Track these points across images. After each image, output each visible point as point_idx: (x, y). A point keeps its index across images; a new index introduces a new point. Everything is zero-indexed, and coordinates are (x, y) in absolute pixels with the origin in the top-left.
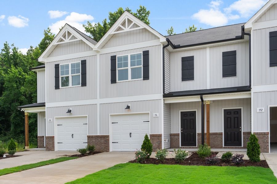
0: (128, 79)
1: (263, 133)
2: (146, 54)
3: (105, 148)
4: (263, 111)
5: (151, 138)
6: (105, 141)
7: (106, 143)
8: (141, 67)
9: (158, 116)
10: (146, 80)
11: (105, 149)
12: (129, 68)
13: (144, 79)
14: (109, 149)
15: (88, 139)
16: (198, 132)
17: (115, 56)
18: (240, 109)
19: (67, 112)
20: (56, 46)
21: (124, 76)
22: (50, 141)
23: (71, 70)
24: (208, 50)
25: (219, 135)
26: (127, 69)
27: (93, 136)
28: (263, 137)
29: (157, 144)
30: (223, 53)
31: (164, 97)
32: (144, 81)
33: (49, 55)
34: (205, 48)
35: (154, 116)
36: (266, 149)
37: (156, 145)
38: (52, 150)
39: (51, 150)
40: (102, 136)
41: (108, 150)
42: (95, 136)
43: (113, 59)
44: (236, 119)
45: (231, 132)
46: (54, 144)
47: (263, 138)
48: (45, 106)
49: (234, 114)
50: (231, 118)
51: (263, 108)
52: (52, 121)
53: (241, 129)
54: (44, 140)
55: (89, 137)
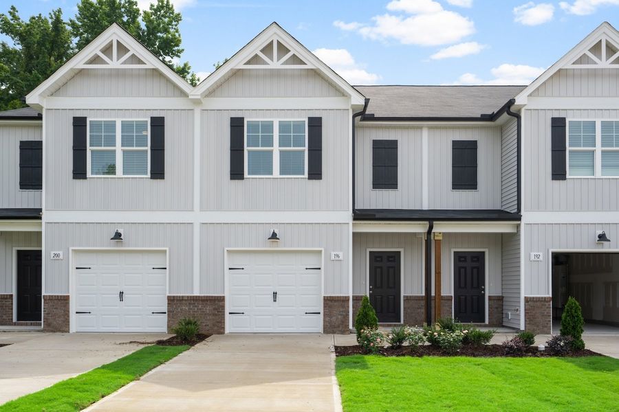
0: (271, 173)
1: (542, 298)
2: (315, 124)
3: (214, 325)
4: (541, 258)
5: (327, 304)
6: (214, 309)
7: (216, 315)
8: (304, 151)
9: (341, 258)
10: (315, 179)
11: (216, 328)
12: (276, 149)
13: (309, 178)
14: (224, 328)
15: (168, 304)
16: (405, 293)
17: (242, 119)
18: (483, 253)
19: (113, 236)
20: (76, 72)
21: (263, 164)
22: (56, 308)
23: (122, 136)
24: (425, 133)
25: (446, 301)
26: (271, 152)
27: (183, 297)
28: (543, 305)
29: (339, 317)
30: (455, 143)
31: (355, 219)
32: (311, 181)
33: (56, 92)
34: (421, 128)
35: (333, 258)
36: (546, 327)
37: (337, 318)
38: (63, 331)
39: (60, 331)
40: (207, 297)
41: (222, 331)
42: (188, 297)
43: (237, 125)
44: (475, 270)
45: (466, 296)
46: (69, 316)
47: (541, 308)
48: (40, 218)
49: (472, 261)
50: (465, 268)
51: (541, 254)
52: (61, 257)
53: (484, 290)
54: (12, 304)
55: (171, 300)
